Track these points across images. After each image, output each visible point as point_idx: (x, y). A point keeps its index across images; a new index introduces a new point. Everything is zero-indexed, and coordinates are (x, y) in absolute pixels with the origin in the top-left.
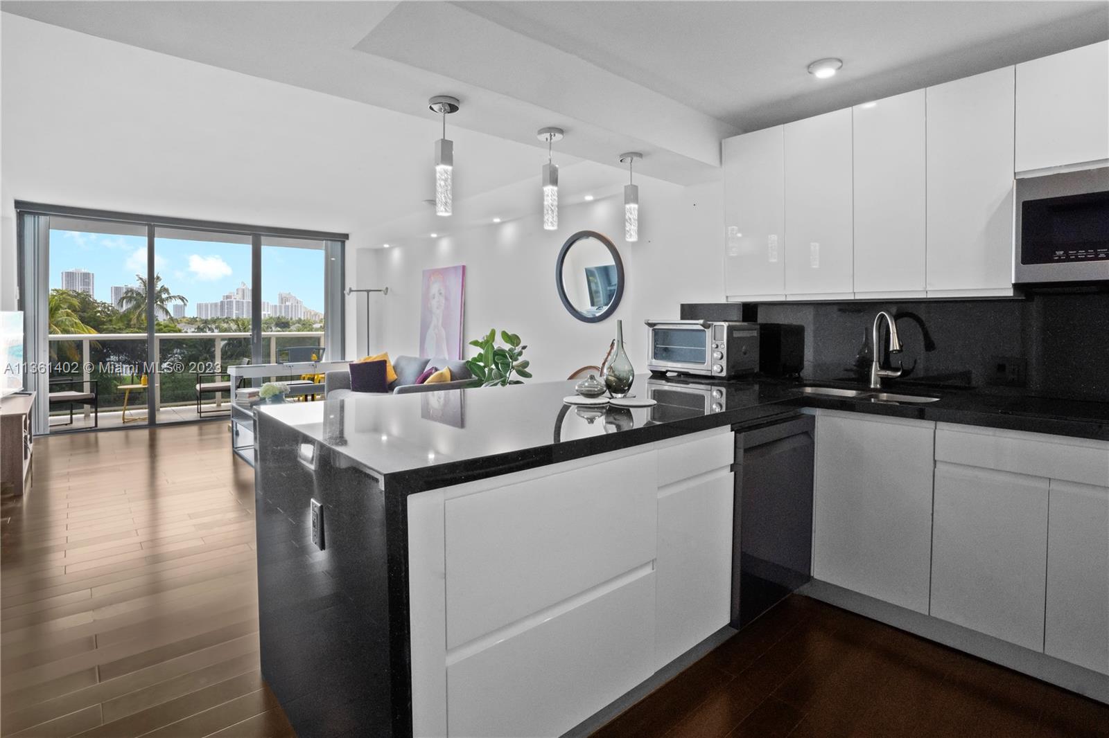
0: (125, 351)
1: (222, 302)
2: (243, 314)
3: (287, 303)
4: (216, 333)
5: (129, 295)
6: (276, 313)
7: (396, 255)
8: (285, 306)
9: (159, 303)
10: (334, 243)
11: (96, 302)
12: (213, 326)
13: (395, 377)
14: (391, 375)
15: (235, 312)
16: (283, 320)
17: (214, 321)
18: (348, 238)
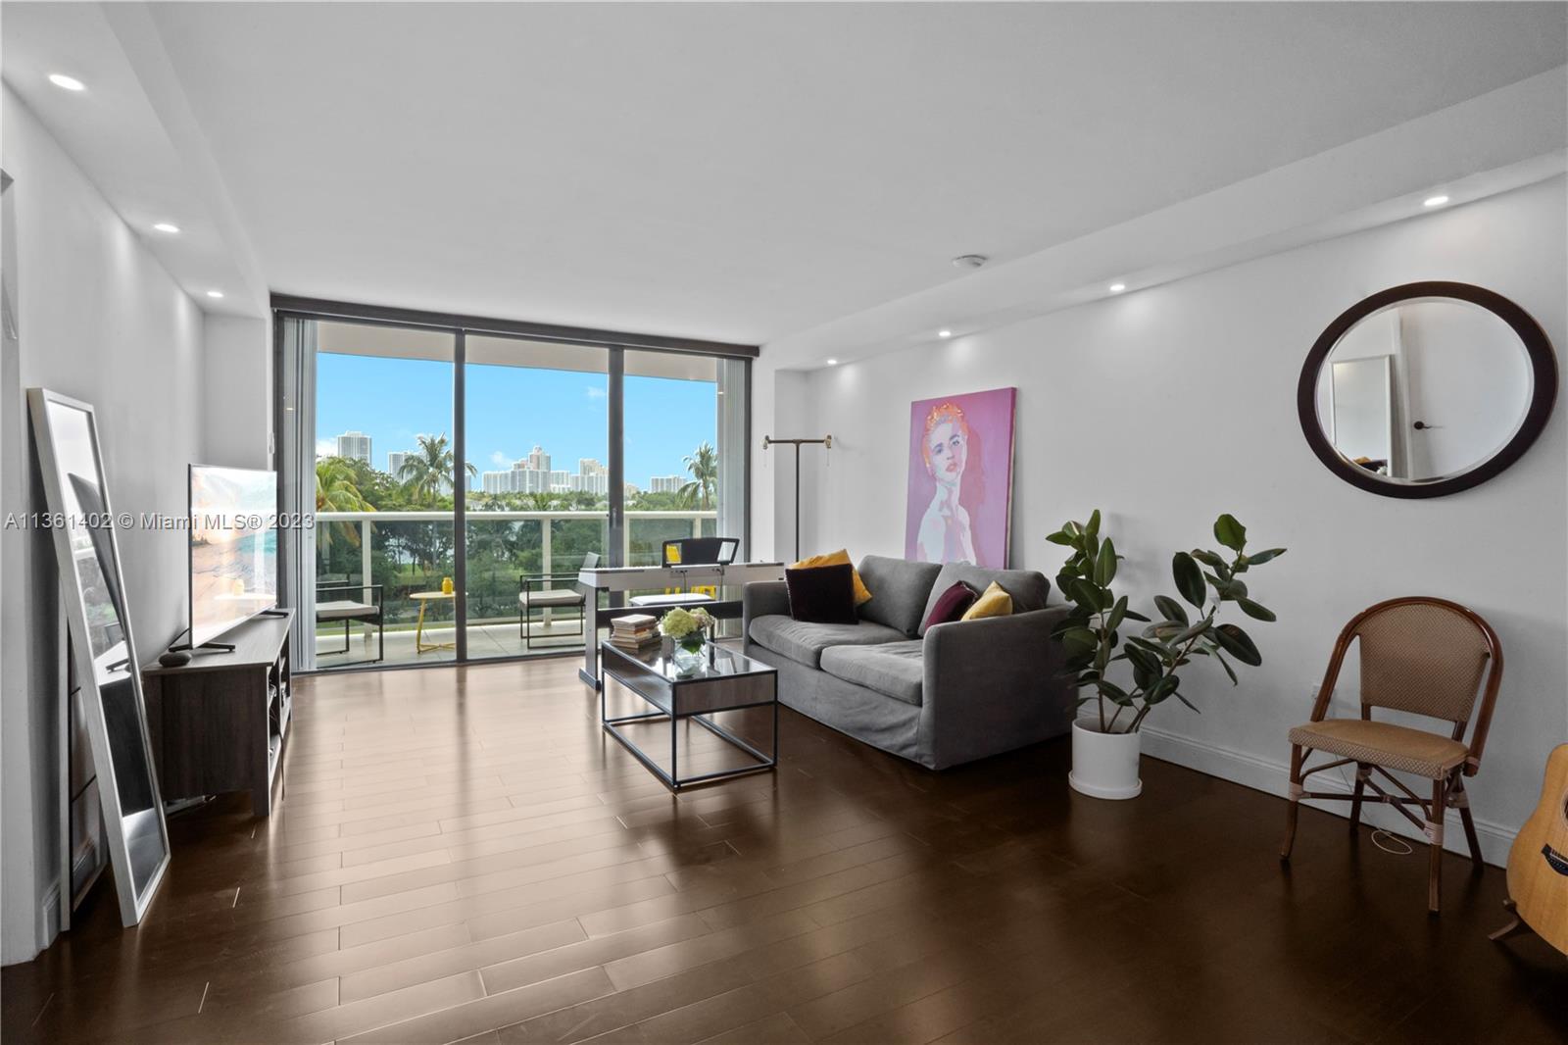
0: (405, 533)
1: (513, 473)
2: (538, 487)
3: (592, 474)
4: (507, 512)
5: (411, 462)
6: (577, 485)
7: (848, 378)
8: (589, 478)
9: (444, 473)
10: (732, 362)
11: (374, 472)
12: (504, 503)
13: (868, 595)
14: (861, 592)
15: (528, 485)
16: (587, 496)
17: (504, 497)
18: (757, 354)
